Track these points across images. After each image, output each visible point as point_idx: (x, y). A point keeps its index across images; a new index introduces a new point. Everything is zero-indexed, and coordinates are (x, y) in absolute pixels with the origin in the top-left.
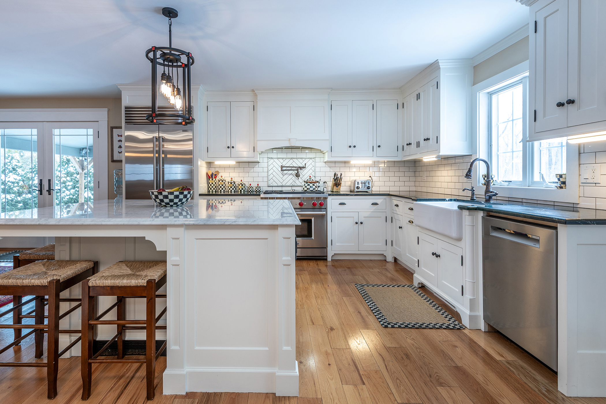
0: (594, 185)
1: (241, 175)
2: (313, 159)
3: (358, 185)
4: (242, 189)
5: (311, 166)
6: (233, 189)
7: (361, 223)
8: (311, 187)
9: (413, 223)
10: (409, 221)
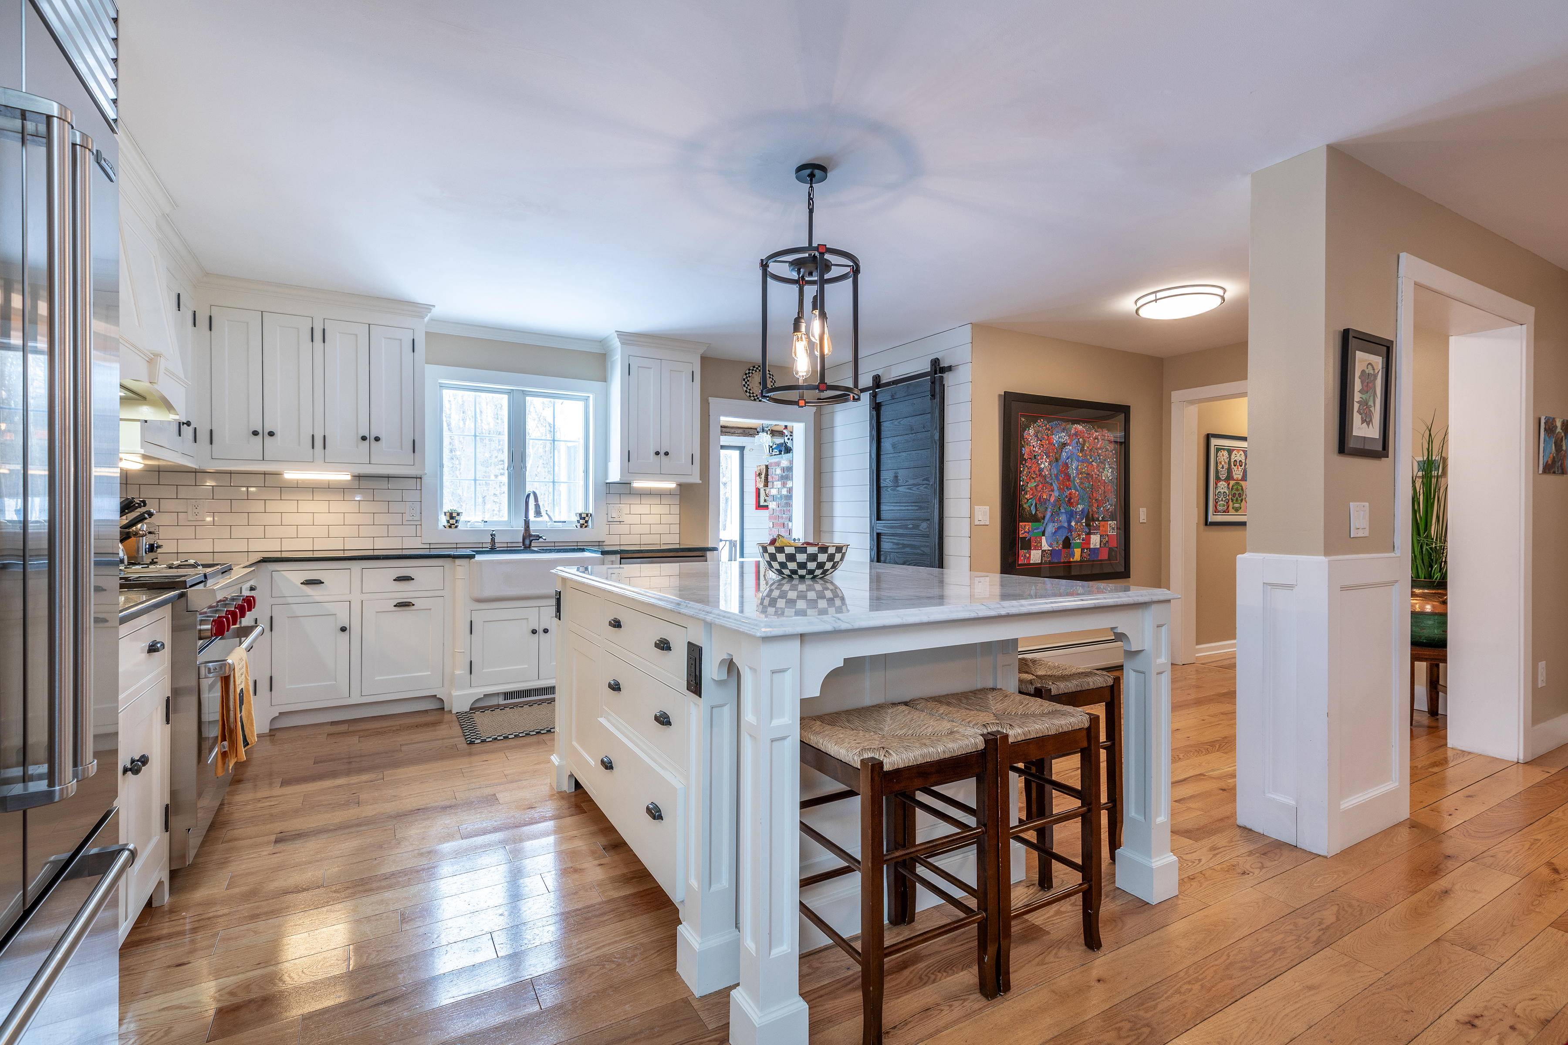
0: (619, 523)
9: (413, 605)
10: (395, 606)
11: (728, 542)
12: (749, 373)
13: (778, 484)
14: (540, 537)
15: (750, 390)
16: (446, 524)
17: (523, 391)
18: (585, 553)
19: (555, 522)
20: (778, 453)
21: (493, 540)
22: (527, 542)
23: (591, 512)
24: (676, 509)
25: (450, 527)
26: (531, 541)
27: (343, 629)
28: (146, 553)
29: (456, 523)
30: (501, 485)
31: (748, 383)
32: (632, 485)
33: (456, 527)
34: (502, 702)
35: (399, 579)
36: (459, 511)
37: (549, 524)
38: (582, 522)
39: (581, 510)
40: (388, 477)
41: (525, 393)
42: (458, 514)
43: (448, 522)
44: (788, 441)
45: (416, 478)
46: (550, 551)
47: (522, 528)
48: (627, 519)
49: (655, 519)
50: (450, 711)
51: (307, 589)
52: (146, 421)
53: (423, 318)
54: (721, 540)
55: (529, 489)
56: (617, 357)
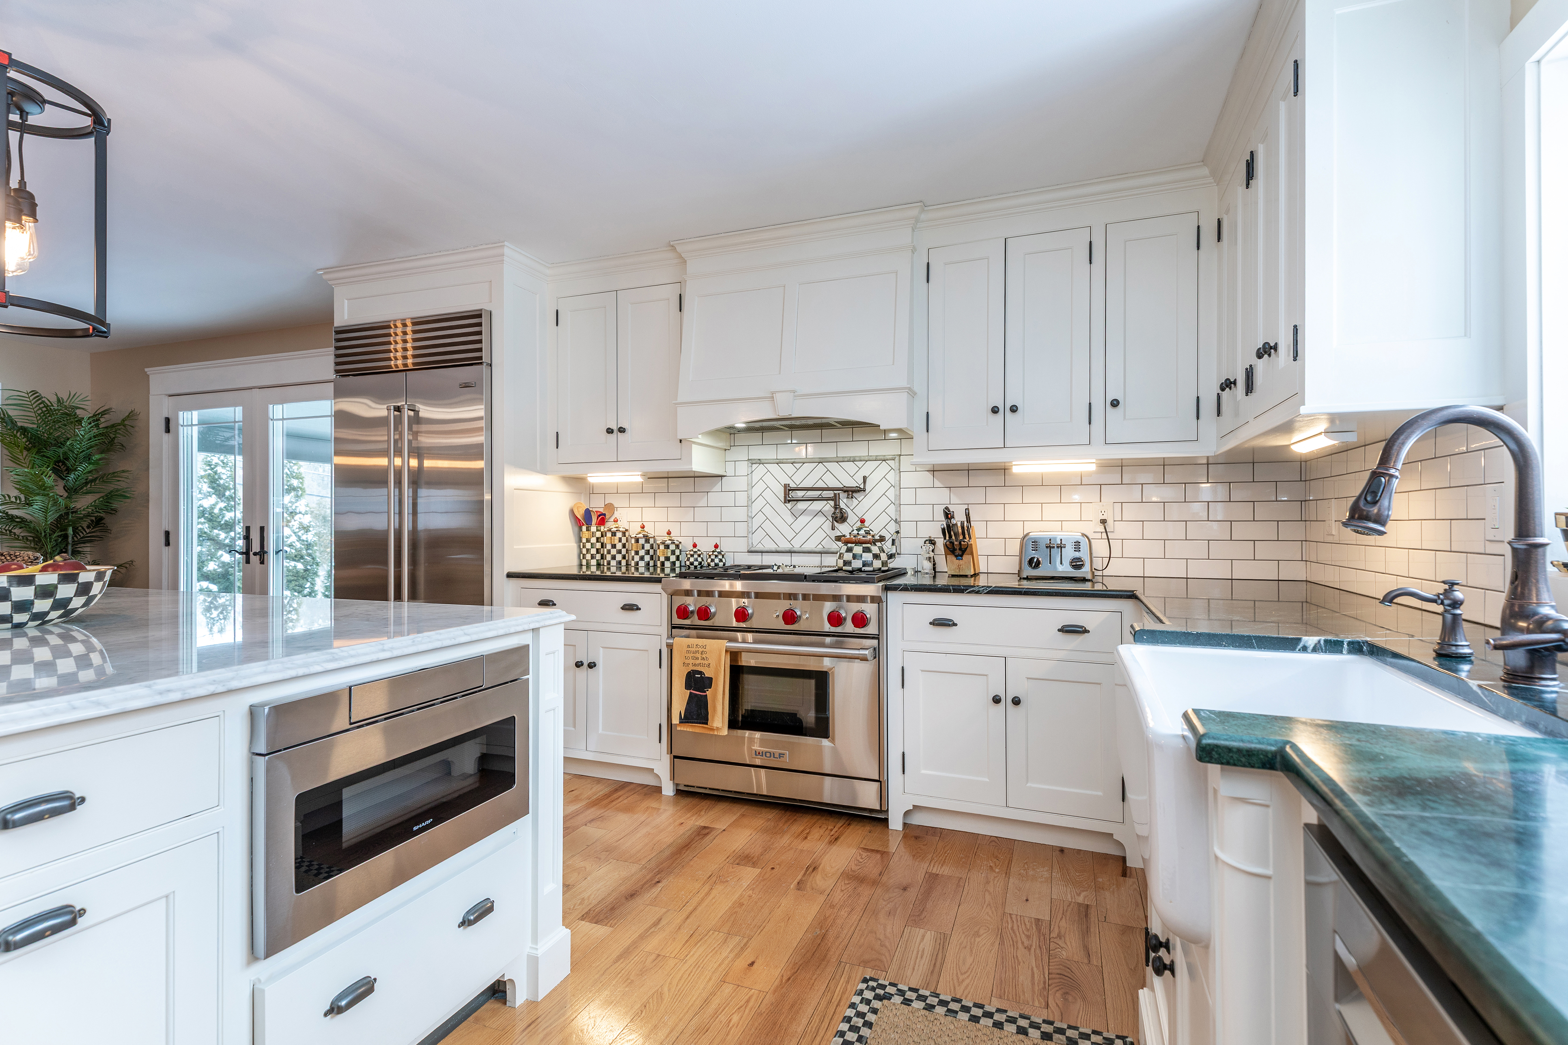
1: (674, 514)
2: (891, 463)
3: (1077, 555)
4: (667, 559)
5: (885, 485)
6: (642, 558)
7: (1016, 702)
8: (855, 557)
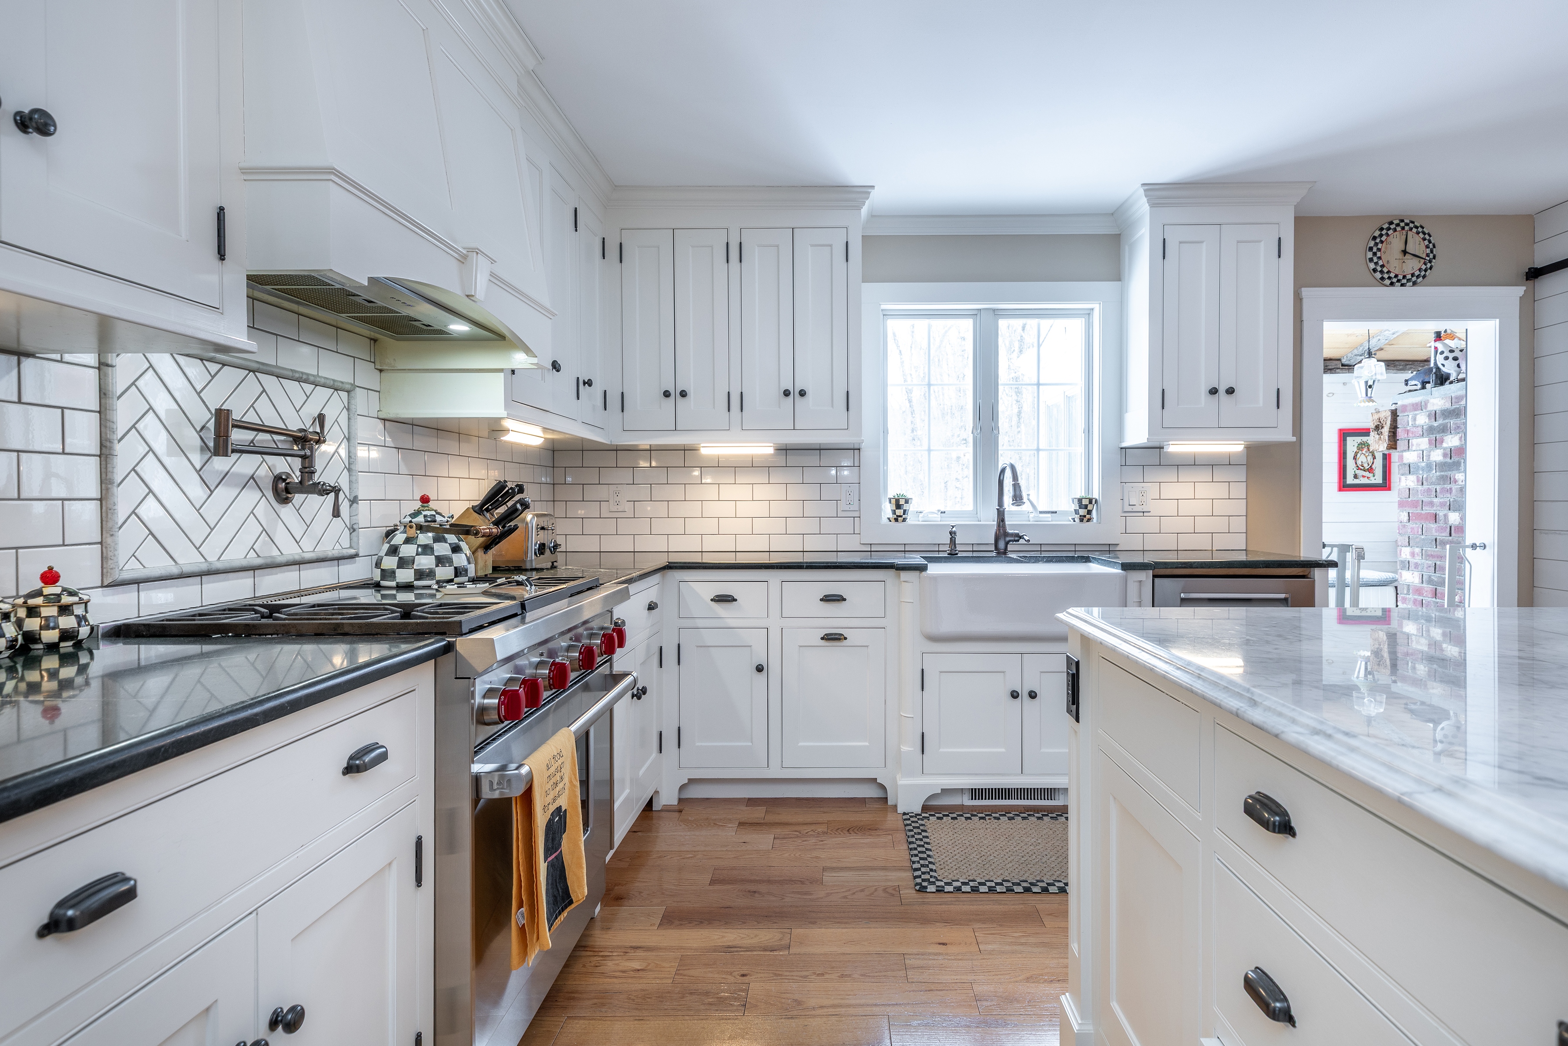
0: (1142, 514)
2: (345, 396)
5: (338, 434)
9: (845, 638)
10: (822, 639)
11: (1335, 550)
12: (1381, 235)
13: (1423, 443)
14: (1021, 537)
15: (1383, 266)
16: (890, 515)
17: (994, 310)
18: (1091, 564)
19: (1041, 512)
20: (1419, 386)
21: (953, 541)
22: (1001, 545)
23: (1096, 495)
24: (1240, 490)
25: (896, 520)
26: (1007, 543)
27: (760, 669)
28: (535, 554)
29: (904, 514)
30: (964, 467)
31: (1379, 254)
32: (1165, 450)
33: (904, 520)
34: (967, 801)
35: (828, 599)
36: (909, 496)
37: (1031, 515)
38: (1082, 512)
39: (1080, 493)
40: (820, 450)
41: (997, 314)
42: (907, 502)
43: (894, 512)
44: (1445, 362)
45: (854, 449)
46: (1036, 560)
47: (991, 520)
48: (1155, 507)
49: (1203, 507)
50: (895, 807)
51: (720, 609)
52: (513, 372)
53: (859, 208)
54: (1324, 546)
55: (1004, 460)
56: (1143, 231)
